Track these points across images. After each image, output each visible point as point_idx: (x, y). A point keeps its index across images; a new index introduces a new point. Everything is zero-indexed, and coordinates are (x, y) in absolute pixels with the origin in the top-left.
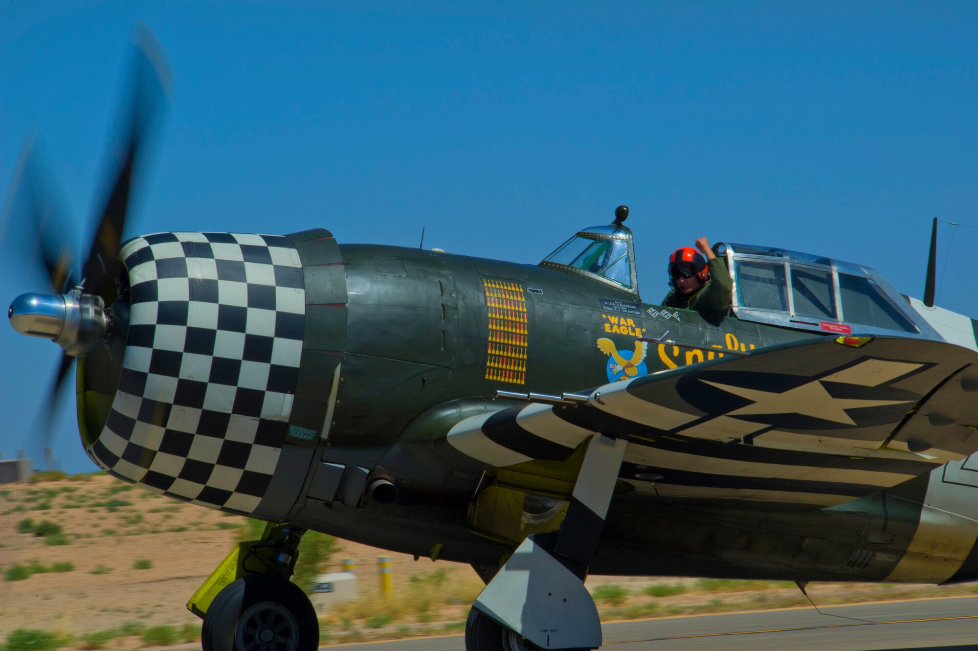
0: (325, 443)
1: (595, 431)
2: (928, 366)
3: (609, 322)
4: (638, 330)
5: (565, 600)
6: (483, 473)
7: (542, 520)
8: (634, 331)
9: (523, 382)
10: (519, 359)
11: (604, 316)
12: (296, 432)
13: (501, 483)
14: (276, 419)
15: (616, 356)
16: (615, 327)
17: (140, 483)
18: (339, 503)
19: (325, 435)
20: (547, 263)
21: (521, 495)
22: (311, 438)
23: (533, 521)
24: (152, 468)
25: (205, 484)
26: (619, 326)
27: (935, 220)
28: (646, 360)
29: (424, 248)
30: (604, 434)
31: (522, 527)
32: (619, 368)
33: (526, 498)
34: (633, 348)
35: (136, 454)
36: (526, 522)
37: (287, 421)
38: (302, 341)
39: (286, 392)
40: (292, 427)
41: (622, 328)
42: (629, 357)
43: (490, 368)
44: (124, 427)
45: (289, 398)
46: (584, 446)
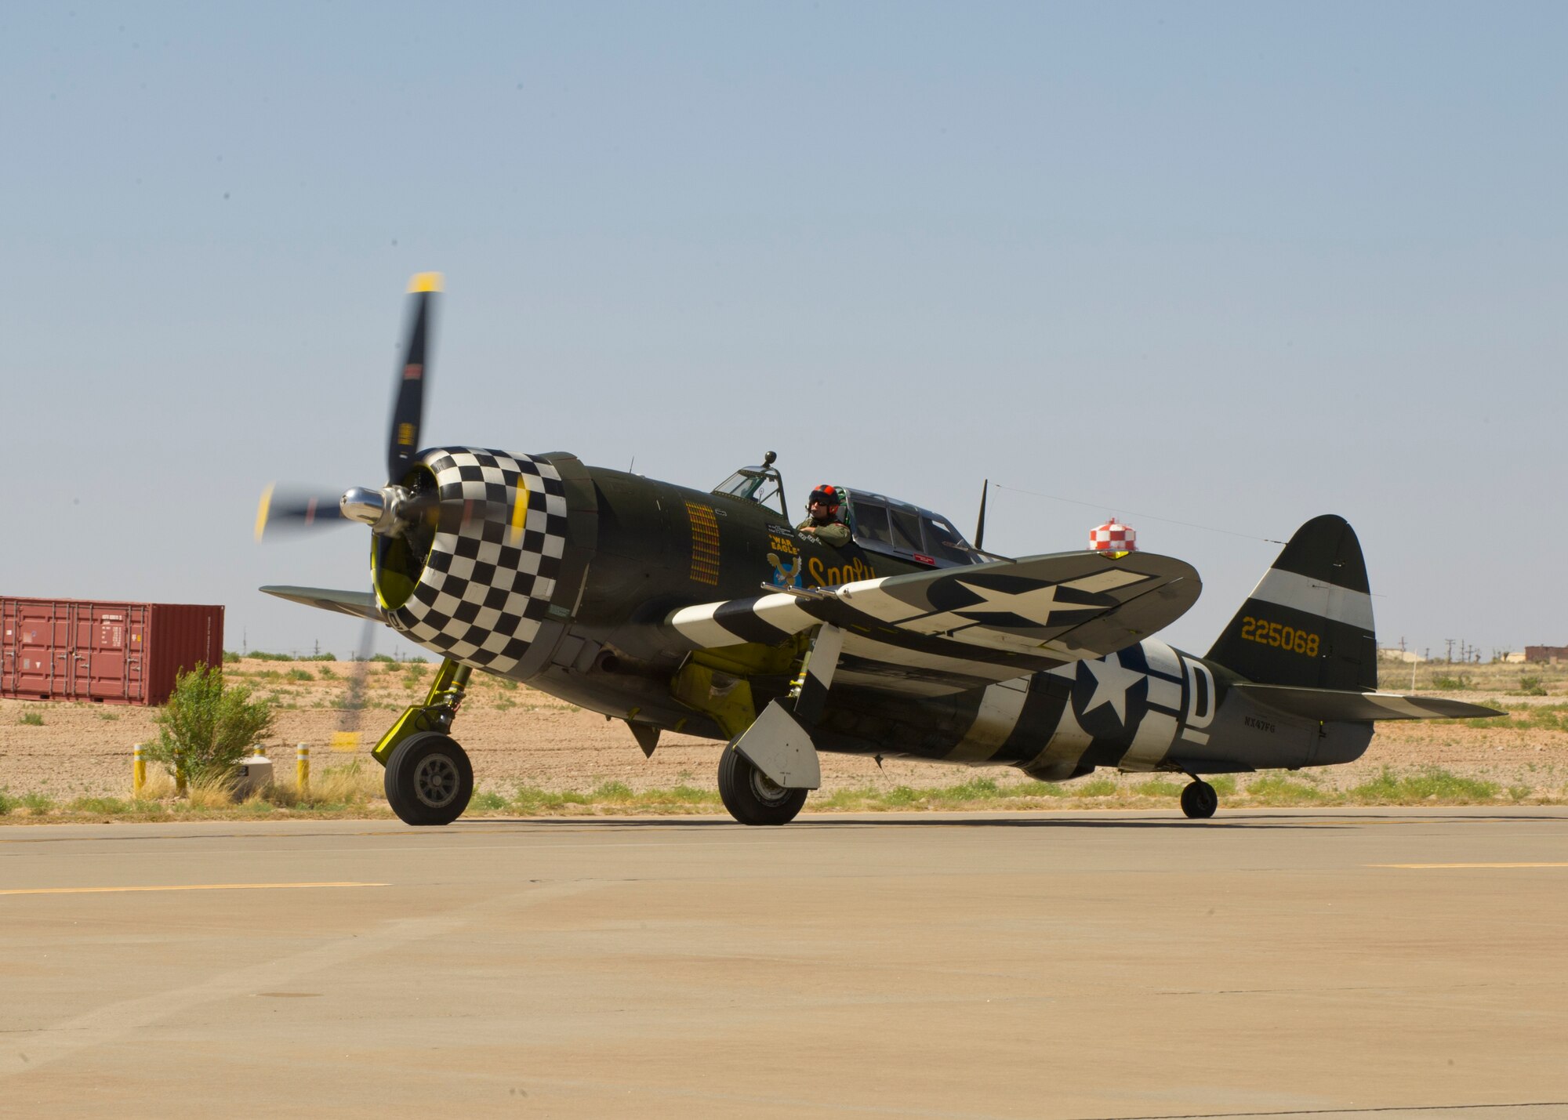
0: (572, 619)
1: (824, 620)
2: (1153, 577)
3: (774, 541)
4: (794, 549)
5: (797, 751)
6: (687, 653)
7: (724, 693)
8: (791, 550)
9: (716, 584)
10: (714, 565)
11: (770, 536)
12: (555, 610)
13: (698, 663)
14: (541, 598)
15: (780, 567)
16: (779, 545)
17: (430, 643)
18: (574, 669)
19: (574, 614)
20: (718, 492)
21: (710, 672)
22: (564, 615)
23: (717, 694)
24: (444, 631)
25: (480, 649)
26: (781, 544)
27: (986, 481)
28: (801, 573)
29: (632, 472)
30: (830, 623)
31: (710, 697)
32: (782, 578)
33: (713, 675)
34: (791, 563)
35: (436, 620)
36: (713, 694)
37: (549, 600)
38: (564, 539)
39: (550, 578)
40: (552, 606)
41: (783, 546)
42: (789, 570)
43: (694, 570)
44: (428, 595)
45: (552, 582)
46: (814, 631)
